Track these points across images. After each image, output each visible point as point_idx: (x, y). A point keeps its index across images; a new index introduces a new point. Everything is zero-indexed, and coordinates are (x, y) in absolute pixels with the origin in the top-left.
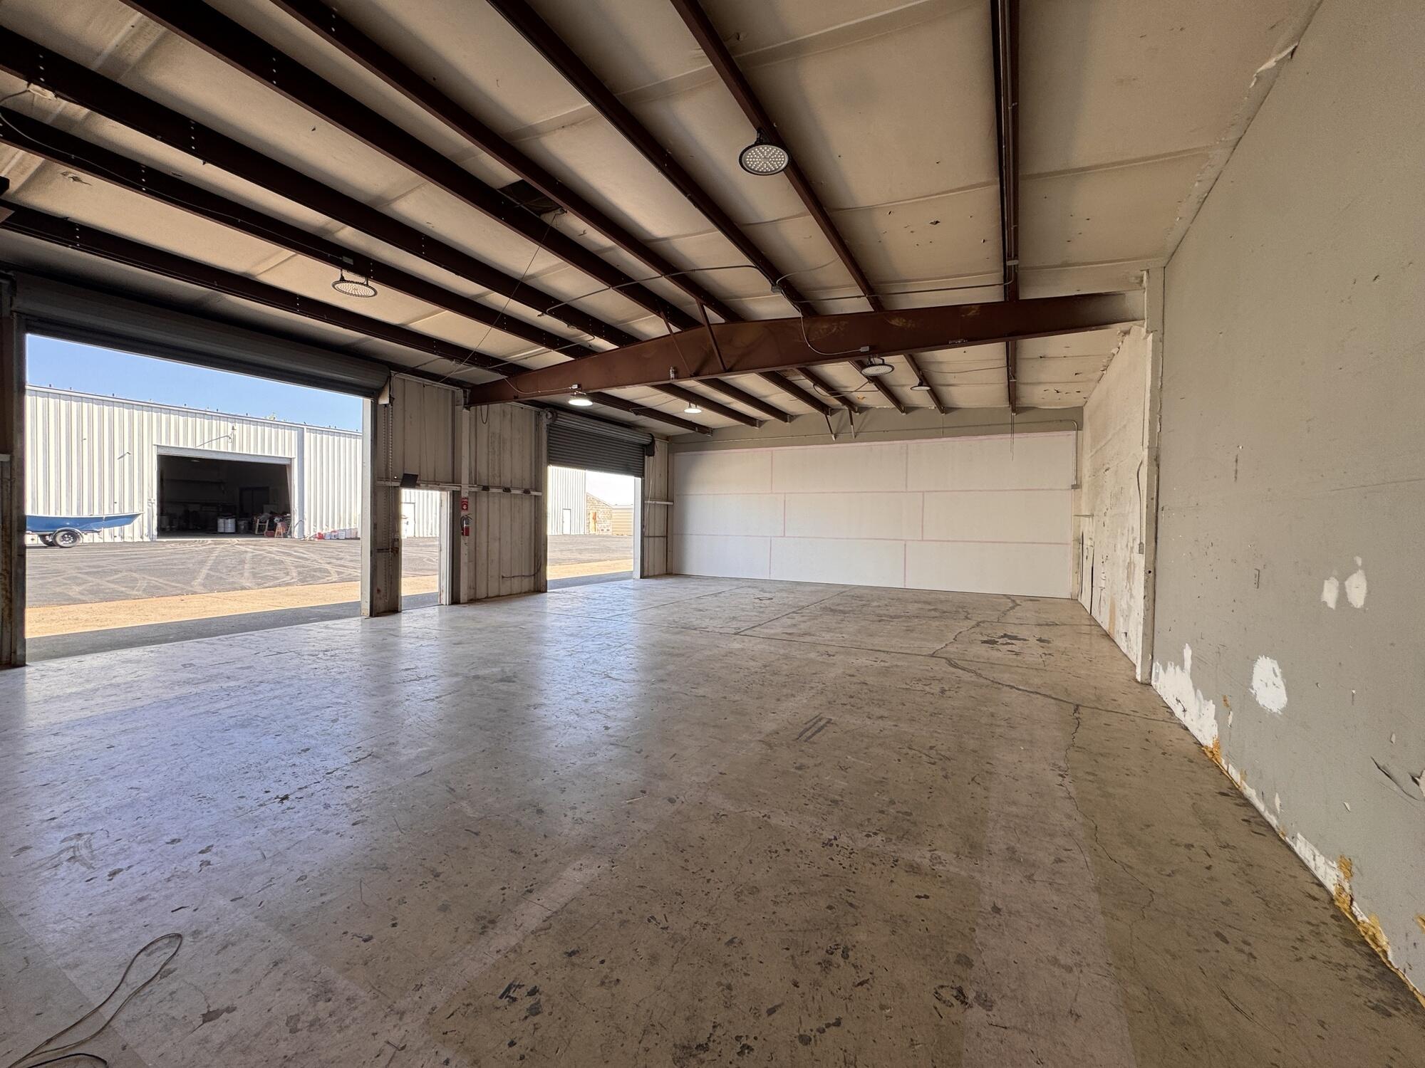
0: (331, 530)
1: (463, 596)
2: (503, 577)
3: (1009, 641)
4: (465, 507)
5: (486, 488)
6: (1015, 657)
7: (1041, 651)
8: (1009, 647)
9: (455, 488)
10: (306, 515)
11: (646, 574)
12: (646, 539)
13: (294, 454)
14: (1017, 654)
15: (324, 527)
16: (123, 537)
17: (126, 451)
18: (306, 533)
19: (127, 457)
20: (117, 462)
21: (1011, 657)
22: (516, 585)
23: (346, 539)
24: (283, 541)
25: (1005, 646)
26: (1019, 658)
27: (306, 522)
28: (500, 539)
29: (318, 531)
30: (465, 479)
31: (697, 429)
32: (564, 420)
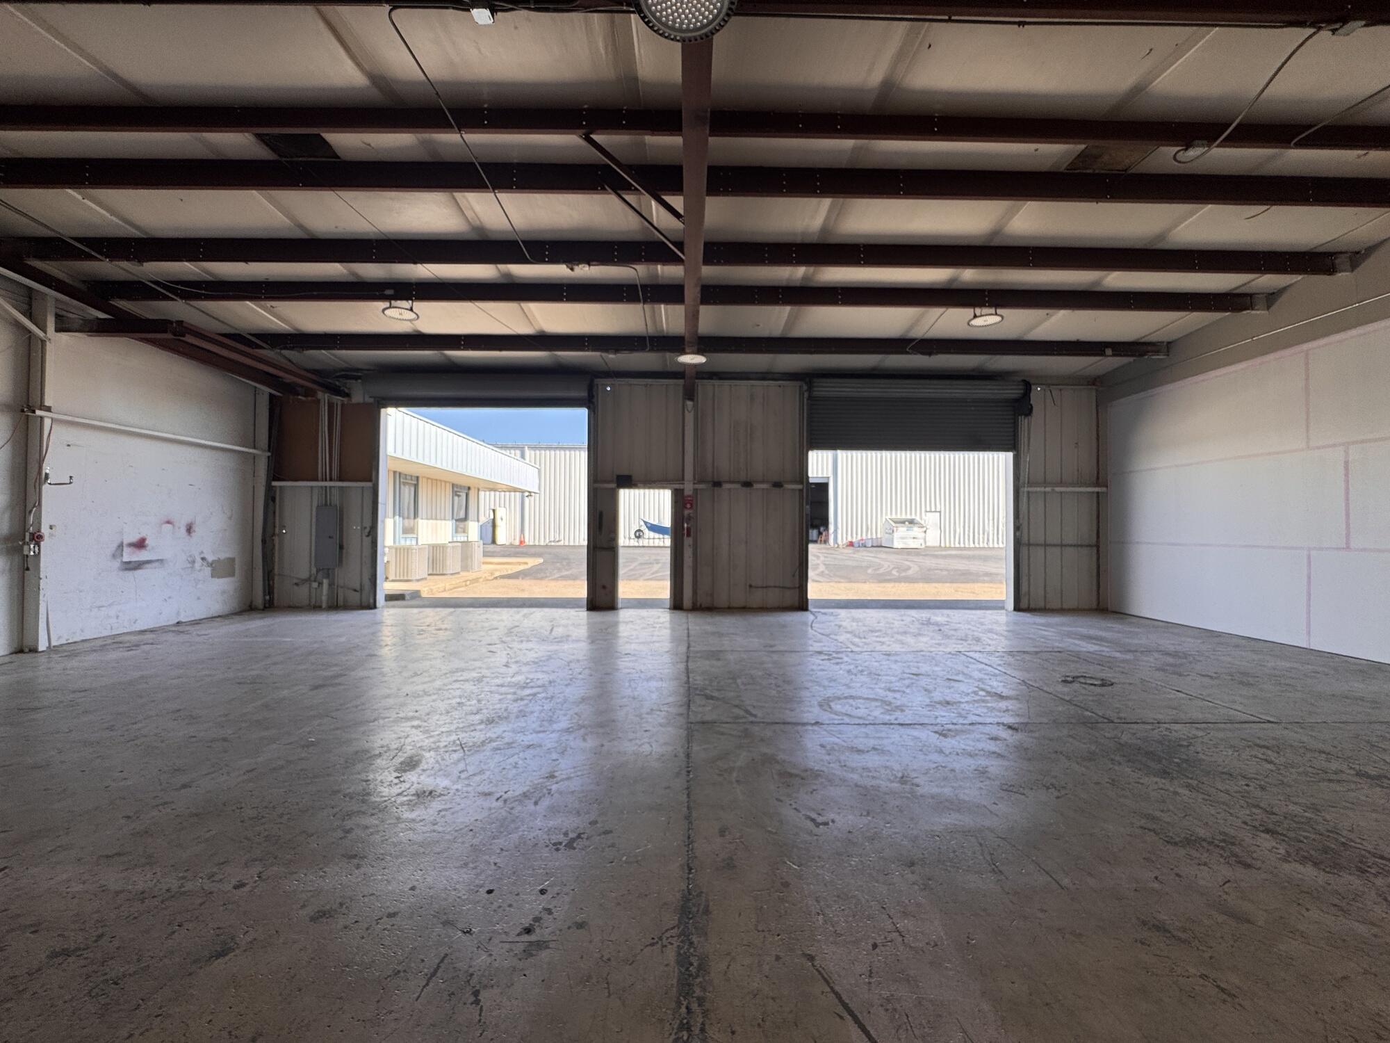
0: (859, 538)
1: (687, 602)
2: (751, 586)
4: (688, 506)
5: (717, 484)
9: (677, 486)
10: (839, 525)
11: (1024, 604)
12: (1024, 551)
13: (830, 474)
15: (854, 536)
18: (839, 541)
22: (773, 597)
23: (872, 546)
24: (823, 546)
27: (839, 532)
28: (746, 542)
29: (849, 539)
30: (689, 474)
31: (1109, 351)
32: (827, 389)
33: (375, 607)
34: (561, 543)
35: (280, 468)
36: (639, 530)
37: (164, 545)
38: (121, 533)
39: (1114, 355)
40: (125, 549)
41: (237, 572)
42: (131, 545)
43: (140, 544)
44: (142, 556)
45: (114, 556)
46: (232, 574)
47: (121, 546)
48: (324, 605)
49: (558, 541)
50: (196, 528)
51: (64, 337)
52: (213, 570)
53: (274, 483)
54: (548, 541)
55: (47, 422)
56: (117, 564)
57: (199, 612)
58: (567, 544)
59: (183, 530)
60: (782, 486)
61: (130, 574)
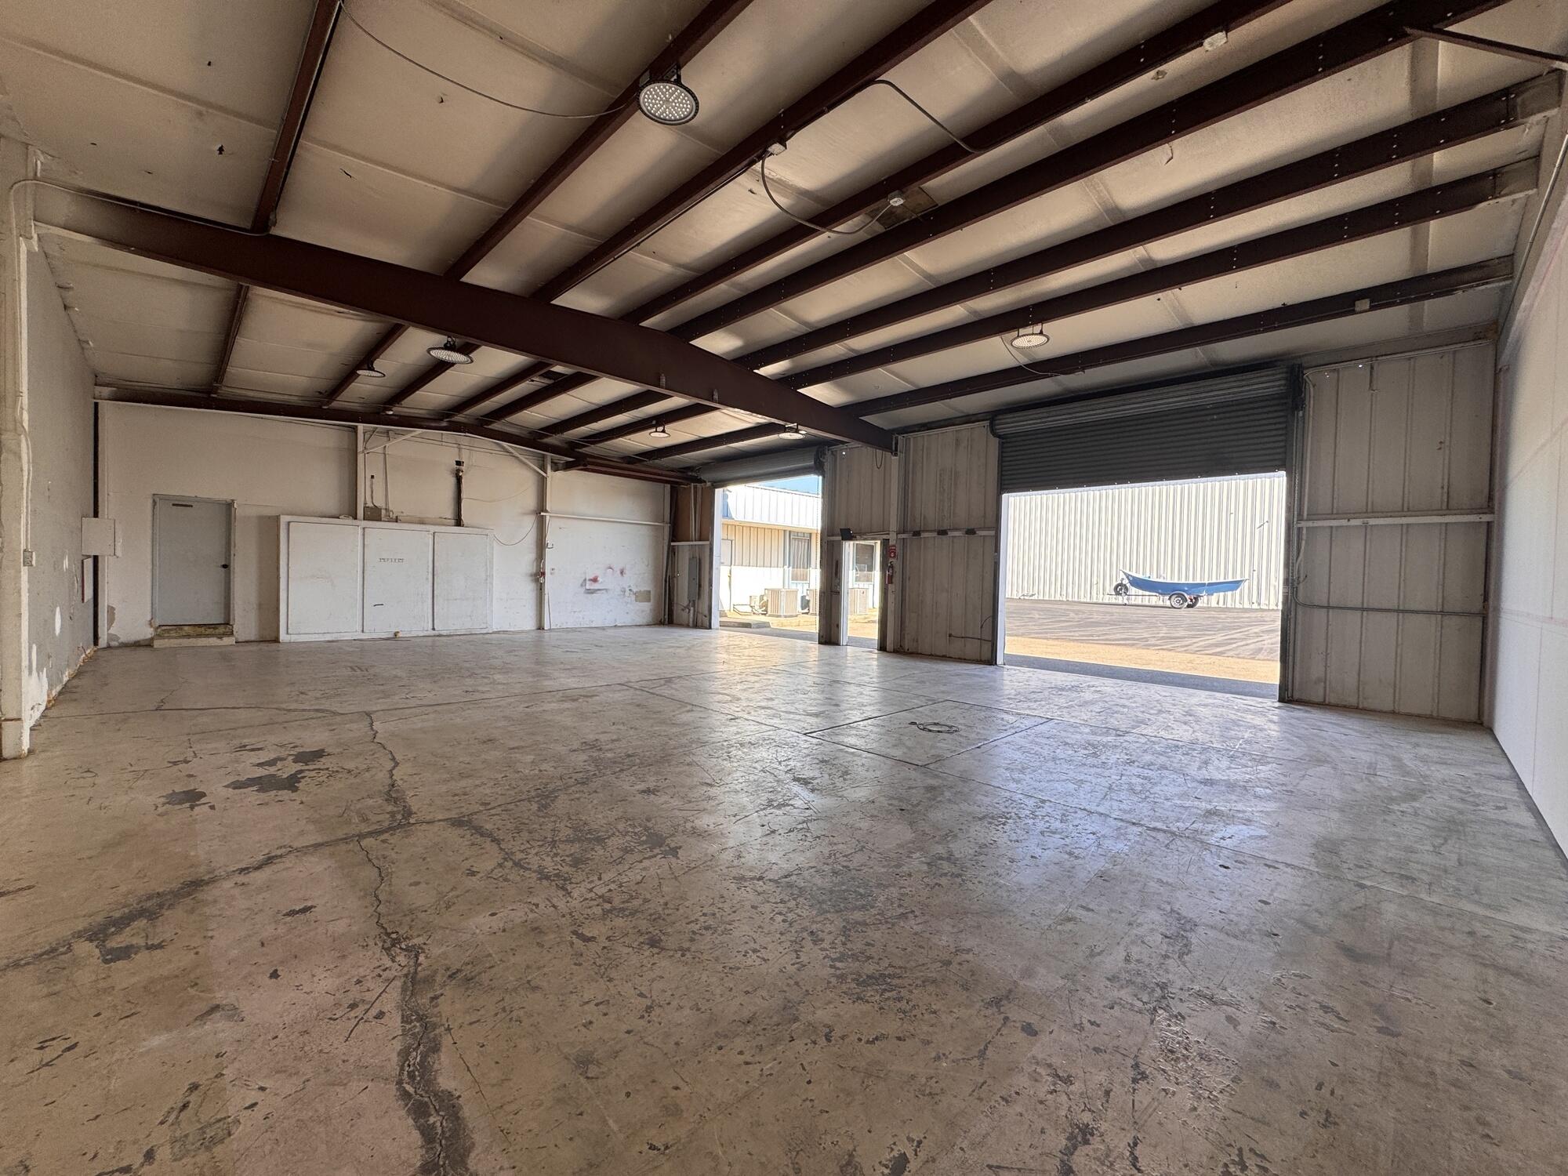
1: (890, 645)
2: (950, 635)
3: (272, 770)
4: (892, 555)
5: (917, 534)
6: (245, 741)
7: (195, 767)
8: (264, 757)
9: (885, 537)
14: (243, 747)
16: (1259, 604)
17: (1266, 520)
19: (1266, 525)
20: (1257, 531)
21: (253, 740)
22: (971, 649)
25: (273, 756)
26: (237, 742)
28: (948, 590)
30: (893, 525)
31: (1364, 304)
32: (1011, 425)
33: (710, 628)
34: (1035, 597)
35: (675, 535)
36: (1121, 585)
37: (607, 581)
38: (585, 573)
39: (1372, 308)
40: (588, 582)
41: (652, 600)
42: (590, 580)
43: (595, 580)
44: (596, 586)
45: (582, 585)
46: (649, 601)
47: (585, 580)
48: (691, 624)
49: (1033, 595)
50: (626, 571)
51: (559, 474)
52: (637, 597)
53: (672, 544)
54: (1020, 594)
55: (548, 518)
56: (583, 590)
57: (628, 621)
58: (1041, 598)
59: (619, 572)
60: (975, 533)
61: (589, 595)
